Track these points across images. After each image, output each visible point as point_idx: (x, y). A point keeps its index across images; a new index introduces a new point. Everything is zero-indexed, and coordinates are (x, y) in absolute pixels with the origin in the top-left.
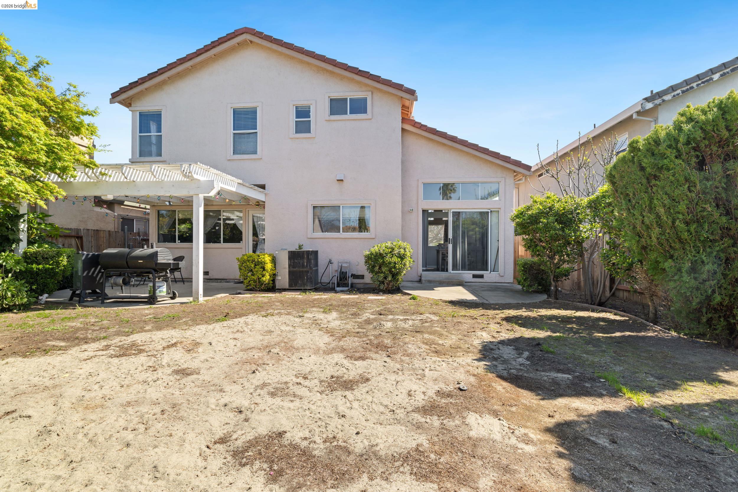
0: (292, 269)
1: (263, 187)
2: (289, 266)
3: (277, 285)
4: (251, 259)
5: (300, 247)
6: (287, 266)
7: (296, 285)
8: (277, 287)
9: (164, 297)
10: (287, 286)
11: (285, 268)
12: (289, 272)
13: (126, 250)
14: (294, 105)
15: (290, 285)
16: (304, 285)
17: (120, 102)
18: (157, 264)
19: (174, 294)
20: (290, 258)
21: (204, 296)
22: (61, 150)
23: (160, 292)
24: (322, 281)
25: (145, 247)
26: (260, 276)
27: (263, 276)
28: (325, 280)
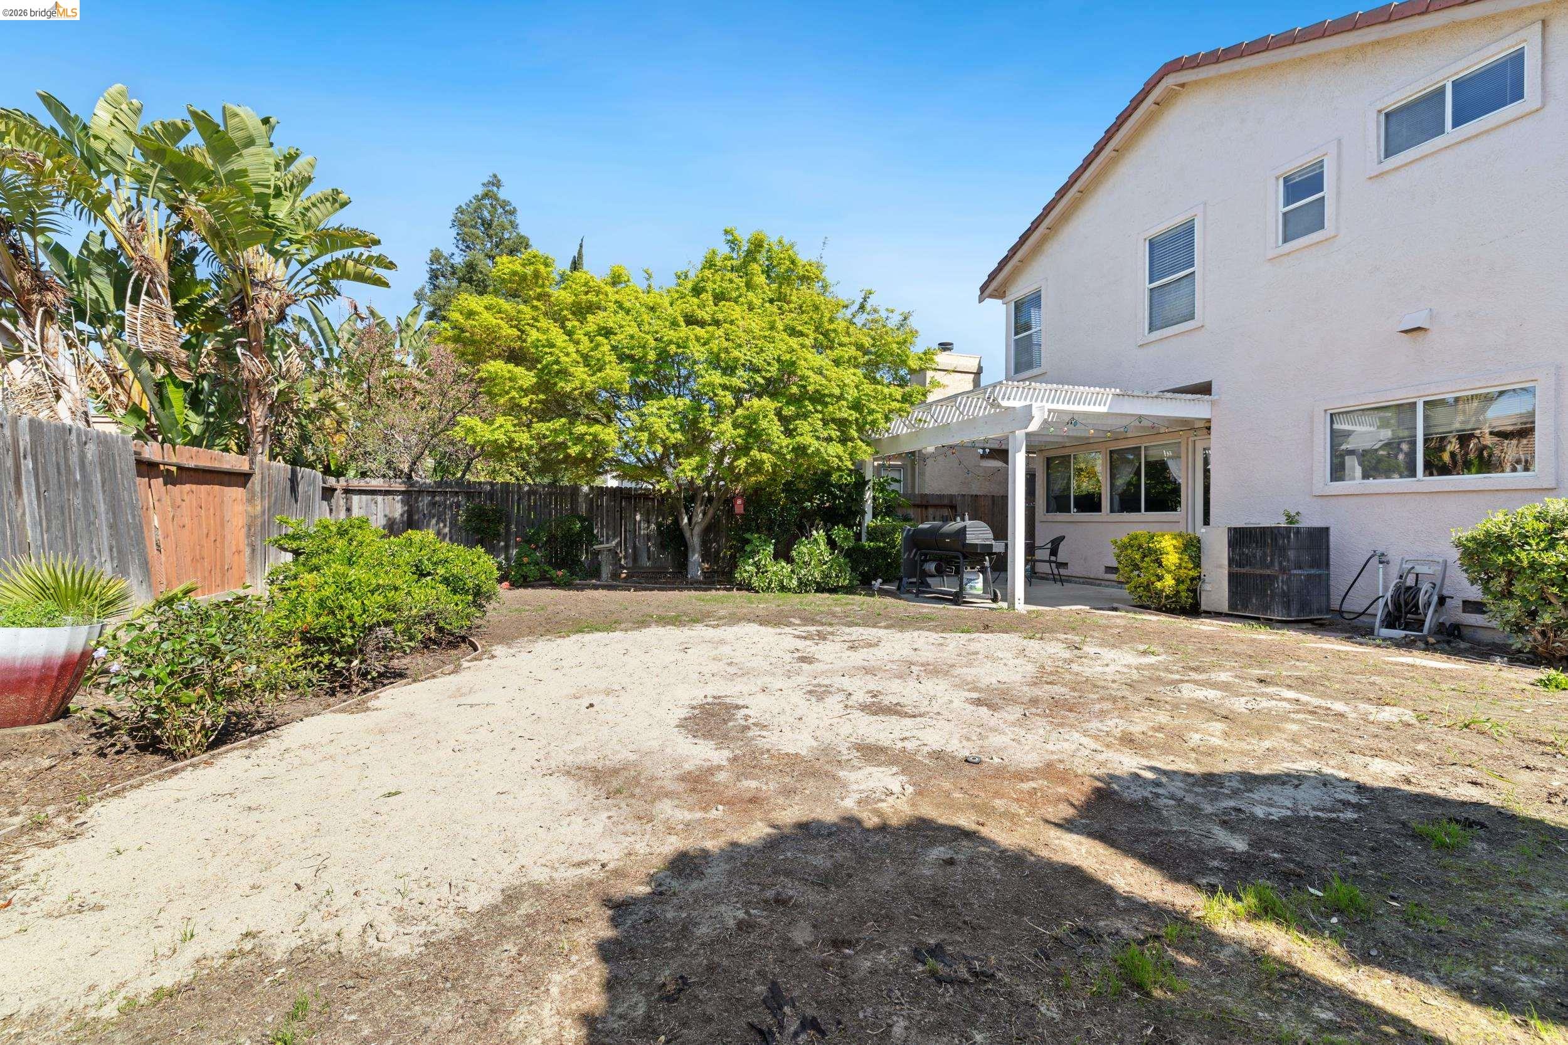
0: (1236, 569)
1: (1204, 389)
2: (1231, 561)
3: (1202, 603)
4: (1136, 543)
5: (1290, 519)
6: (1226, 562)
7: (1245, 607)
8: (1203, 607)
9: (978, 597)
10: (1225, 607)
11: (1220, 566)
12: (1230, 575)
13: (937, 523)
14: (1277, 179)
15: (1232, 605)
16: (1266, 608)
17: (991, 296)
18: (965, 545)
19: (995, 594)
20: (1232, 544)
21: (1025, 603)
22: (869, 401)
23: (971, 588)
24: (1345, 607)
25: (958, 519)
26: (1153, 579)
27: (1160, 578)
28: (1356, 603)
